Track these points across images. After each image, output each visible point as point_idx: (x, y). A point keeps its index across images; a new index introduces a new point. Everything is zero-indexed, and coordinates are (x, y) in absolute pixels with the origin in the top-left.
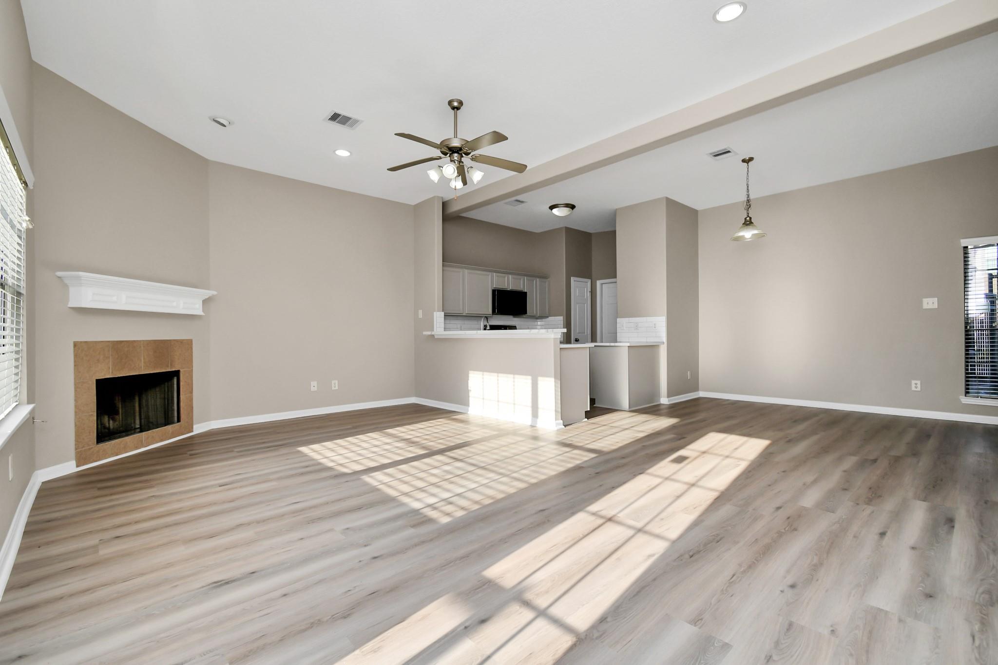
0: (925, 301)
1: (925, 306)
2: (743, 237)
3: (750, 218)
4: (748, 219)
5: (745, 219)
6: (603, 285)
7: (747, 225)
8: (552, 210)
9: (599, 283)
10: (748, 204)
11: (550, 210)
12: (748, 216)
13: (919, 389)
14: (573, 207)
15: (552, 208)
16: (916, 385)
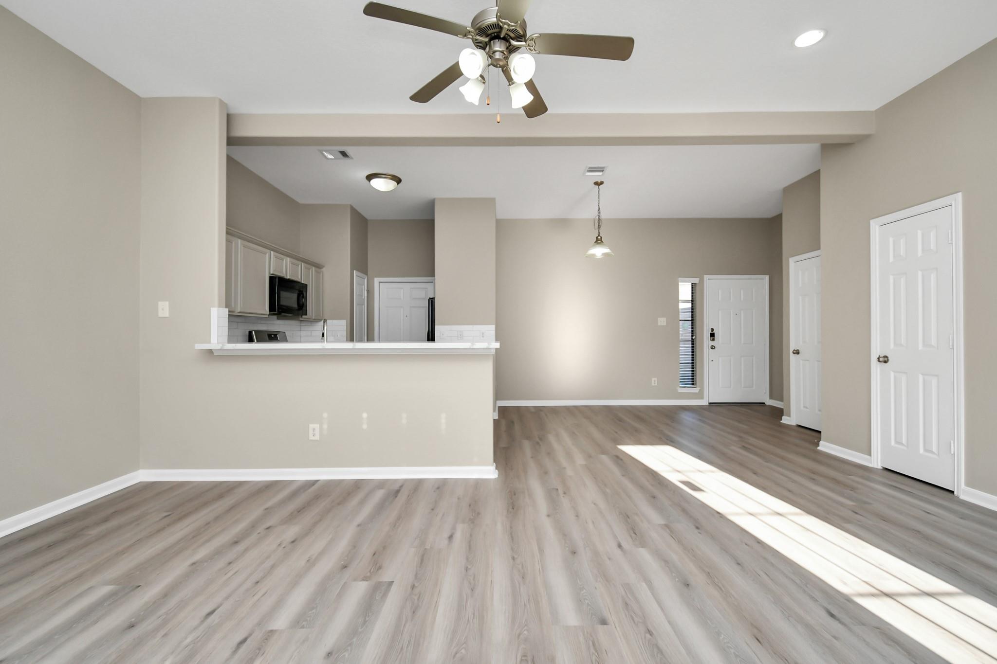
0: (659, 319)
1: (659, 324)
2: (594, 255)
3: (601, 237)
4: (599, 238)
5: (597, 238)
6: (381, 283)
7: (598, 243)
8: (370, 181)
9: (377, 281)
10: (599, 222)
11: (367, 182)
12: (599, 235)
13: (656, 384)
14: (398, 181)
15: (370, 177)
16: (654, 382)
